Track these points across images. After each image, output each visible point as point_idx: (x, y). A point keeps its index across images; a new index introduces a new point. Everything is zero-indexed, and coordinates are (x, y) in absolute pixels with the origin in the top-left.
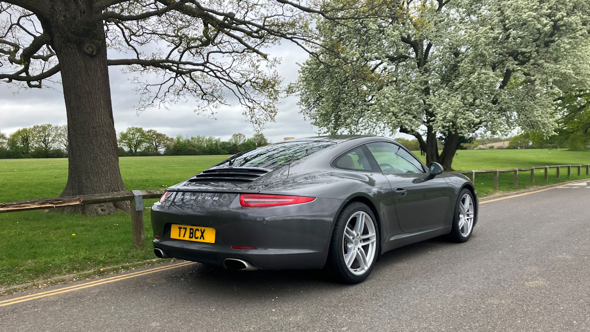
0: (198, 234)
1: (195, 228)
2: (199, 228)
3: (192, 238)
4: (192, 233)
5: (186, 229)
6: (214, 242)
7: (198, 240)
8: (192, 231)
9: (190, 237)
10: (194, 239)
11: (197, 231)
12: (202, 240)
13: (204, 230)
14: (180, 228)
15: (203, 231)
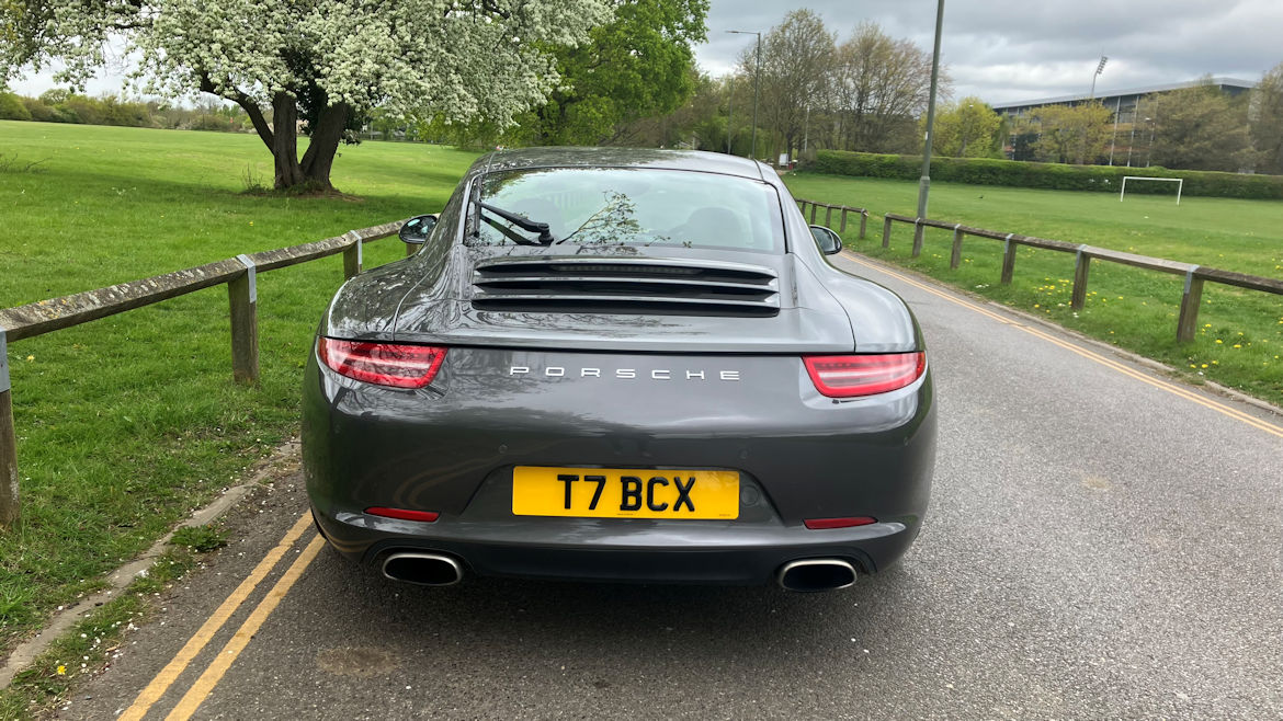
0: (666, 495)
1: (645, 476)
2: (669, 475)
3: (637, 507)
4: (637, 494)
5: (602, 482)
6: (735, 515)
7: (669, 514)
8: (632, 487)
9: (624, 507)
10: (644, 512)
11: (657, 487)
12: (684, 513)
13: (692, 482)
14: (568, 480)
15: (684, 482)
